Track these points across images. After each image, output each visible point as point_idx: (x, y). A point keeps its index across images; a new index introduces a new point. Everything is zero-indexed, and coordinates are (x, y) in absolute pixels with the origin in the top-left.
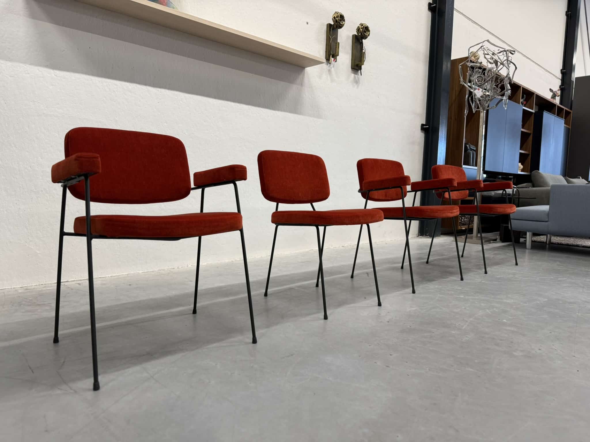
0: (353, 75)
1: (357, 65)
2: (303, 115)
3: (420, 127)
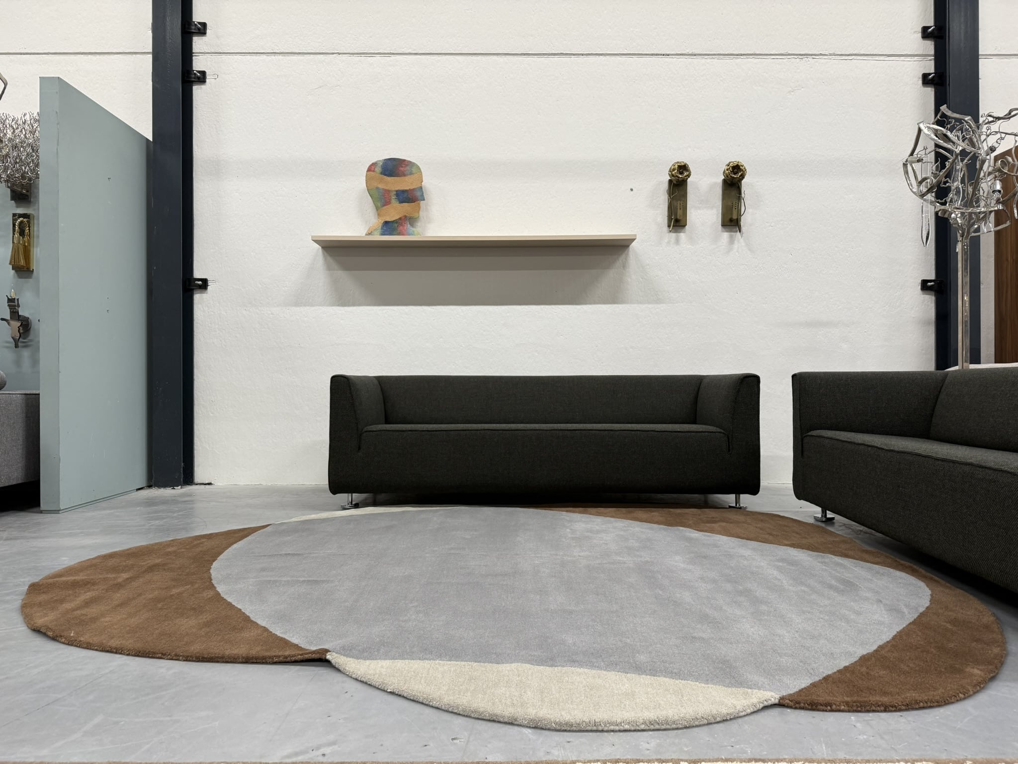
0: (726, 235)
1: (731, 220)
2: (627, 304)
3: (919, 285)
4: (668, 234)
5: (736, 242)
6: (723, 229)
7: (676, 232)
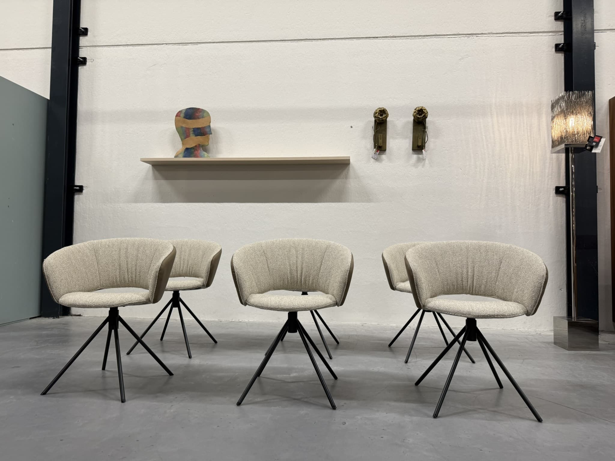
0: (415, 156)
1: (418, 147)
3: (554, 190)
6: (413, 153)
7: (380, 154)
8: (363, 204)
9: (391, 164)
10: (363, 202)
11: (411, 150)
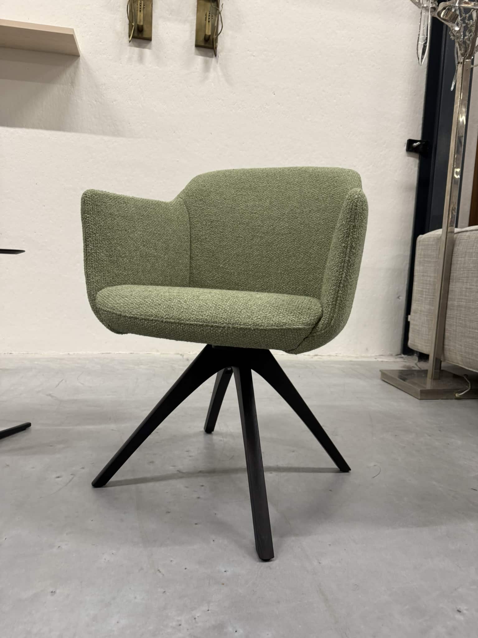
0: (200, 59)
1: (206, 39)
2: (76, 131)
3: (405, 146)
4: (129, 47)
5: (212, 70)
6: (197, 52)
7: (139, 46)
8: (106, 138)
9: (157, 67)
10: (104, 133)
11: (194, 46)
